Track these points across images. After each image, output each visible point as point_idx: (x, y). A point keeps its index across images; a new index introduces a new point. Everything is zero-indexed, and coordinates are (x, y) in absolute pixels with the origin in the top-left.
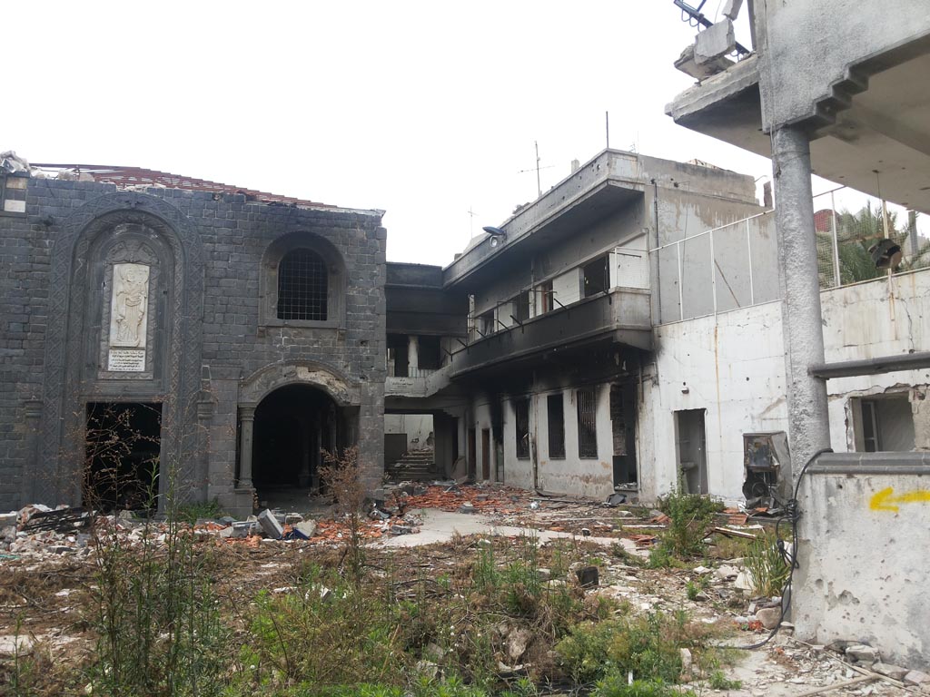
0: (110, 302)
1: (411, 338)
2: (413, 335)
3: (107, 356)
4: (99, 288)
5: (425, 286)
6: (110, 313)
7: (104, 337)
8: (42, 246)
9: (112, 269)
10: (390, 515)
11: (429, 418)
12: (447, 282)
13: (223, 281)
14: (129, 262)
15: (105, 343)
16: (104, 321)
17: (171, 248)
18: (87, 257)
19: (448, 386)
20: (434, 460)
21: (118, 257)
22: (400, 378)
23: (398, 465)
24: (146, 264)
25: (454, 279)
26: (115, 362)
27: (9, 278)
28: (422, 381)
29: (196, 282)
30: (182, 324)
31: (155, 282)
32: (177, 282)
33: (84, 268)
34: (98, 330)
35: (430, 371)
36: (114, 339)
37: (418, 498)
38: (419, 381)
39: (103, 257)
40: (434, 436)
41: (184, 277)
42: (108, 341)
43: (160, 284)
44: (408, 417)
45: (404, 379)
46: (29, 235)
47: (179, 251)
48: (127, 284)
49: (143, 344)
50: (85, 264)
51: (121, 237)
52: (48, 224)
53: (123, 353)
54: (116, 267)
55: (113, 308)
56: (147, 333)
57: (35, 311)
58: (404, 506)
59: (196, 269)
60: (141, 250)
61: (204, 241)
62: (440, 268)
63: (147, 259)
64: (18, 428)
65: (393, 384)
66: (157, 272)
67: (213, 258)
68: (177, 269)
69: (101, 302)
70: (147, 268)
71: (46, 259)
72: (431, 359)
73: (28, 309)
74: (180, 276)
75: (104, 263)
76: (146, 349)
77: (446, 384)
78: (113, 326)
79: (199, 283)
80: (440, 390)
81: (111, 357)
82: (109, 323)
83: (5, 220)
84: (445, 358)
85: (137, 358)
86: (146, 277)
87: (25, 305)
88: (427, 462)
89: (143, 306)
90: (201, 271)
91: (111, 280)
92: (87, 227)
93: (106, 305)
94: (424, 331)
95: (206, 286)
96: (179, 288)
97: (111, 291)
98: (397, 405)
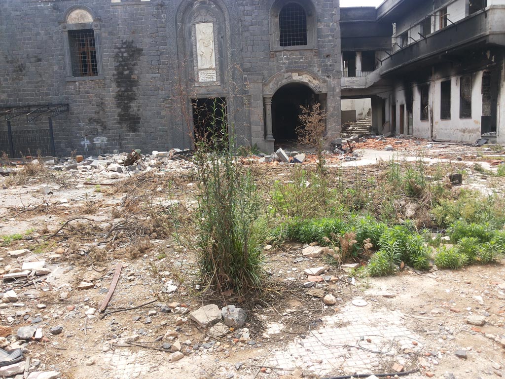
0: (196, 45)
1: (357, 53)
2: (358, 51)
3: (198, 74)
4: (190, 38)
5: (366, 20)
6: (196, 51)
7: (195, 65)
8: (161, 18)
9: (195, 27)
10: (345, 152)
11: (368, 101)
12: (379, 16)
13: (250, 28)
14: (202, 22)
15: (196, 67)
16: (194, 56)
17: (222, 12)
18: (182, 22)
19: (380, 80)
20: (371, 124)
21: (197, 20)
22: (351, 78)
23: (351, 128)
24: (211, 22)
25: (383, 14)
26: (202, 77)
27: (148, 37)
28: (364, 78)
29: (236, 30)
30: (232, 54)
31: (216, 32)
32: (227, 31)
33: (182, 28)
34: (193, 61)
35: (369, 72)
36: (200, 66)
37: (361, 144)
38: (363, 79)
39: (190, 22)
40: (371, 111)
41: (230, 27)
42: (197, 66)
43: (219, 33)
44: (356, 100)
45: (353, 78)
46: (154, 13)
47: (226, 13)
48: (203, 34)
49: (214, 66)
50: (182, 26)
51: (198, 8)
52: (162, 5)
53: (205, 72)
54: (197, 25)
55: (198, 48)
56: (215, 61)
57: (162, 53)
58: (352, 148)
59: (236, 22)
60: (208, 15)
61: (239, 5)
62: (374, 8)
63: (211, 20)
64: (163, 113)
65: (346, 81)
66: (217, 26)
67: (244, 15)
68: (226, 24)
69: (192, 46)
70: (212, 24)
71: (163, 25)
72: (369, 65)
73: (159, 53)
74: (228, 27)
75: (191, 24)
76: (216, 69)
77: (378, 79)
78: (199, 58)
79: (238, 30)
80: (374, 83)
81: (199, 74)
82: (197, 57)
83: (142, 6)
84: (378, 64)
85: (212, 74)
86: (211, 30)
87: (157, 51)
88: (367, 126)
89: (212, 46)
90: (238, 23)
91: (195, 33)
92: (180, 6)
93: (194, 47)
94: (365, 49)
95: (242, 31)
96: (228, 34)
97: (196, 39)
98: (349, 94)
